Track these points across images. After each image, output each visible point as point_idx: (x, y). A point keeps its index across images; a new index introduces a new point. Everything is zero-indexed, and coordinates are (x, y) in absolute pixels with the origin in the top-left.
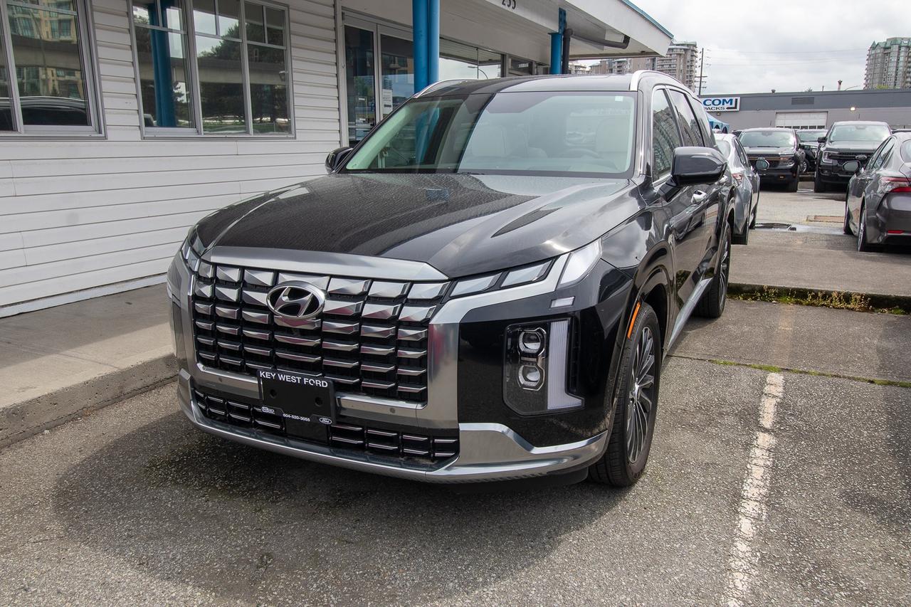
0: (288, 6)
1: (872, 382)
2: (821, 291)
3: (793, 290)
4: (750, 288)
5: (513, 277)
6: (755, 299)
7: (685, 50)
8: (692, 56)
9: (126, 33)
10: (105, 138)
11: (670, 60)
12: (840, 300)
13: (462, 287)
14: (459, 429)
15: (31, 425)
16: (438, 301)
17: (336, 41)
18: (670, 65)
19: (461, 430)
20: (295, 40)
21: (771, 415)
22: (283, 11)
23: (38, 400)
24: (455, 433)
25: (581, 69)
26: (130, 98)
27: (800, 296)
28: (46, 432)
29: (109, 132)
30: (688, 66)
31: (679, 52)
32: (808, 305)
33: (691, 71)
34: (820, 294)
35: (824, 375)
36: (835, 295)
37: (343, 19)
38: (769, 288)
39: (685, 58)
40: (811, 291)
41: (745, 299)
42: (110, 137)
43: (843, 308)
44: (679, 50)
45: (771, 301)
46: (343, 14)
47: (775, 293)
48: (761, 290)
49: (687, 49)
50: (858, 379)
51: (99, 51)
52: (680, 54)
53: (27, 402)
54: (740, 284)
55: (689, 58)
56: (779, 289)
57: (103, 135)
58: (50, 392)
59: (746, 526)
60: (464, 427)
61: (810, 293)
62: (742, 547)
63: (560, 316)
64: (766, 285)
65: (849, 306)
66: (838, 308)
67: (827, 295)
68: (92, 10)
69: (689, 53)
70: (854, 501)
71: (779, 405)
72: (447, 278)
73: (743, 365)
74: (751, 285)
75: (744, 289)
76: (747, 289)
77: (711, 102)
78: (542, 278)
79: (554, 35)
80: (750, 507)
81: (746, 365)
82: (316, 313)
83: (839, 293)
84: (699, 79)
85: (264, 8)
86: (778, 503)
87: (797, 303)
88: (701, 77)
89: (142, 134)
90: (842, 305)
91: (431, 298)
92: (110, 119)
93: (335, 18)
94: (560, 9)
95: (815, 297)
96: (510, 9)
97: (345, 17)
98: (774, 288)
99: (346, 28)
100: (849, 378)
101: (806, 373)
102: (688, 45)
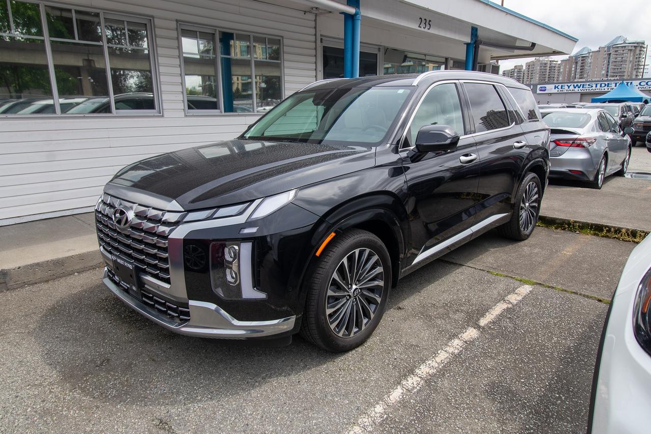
0: (282, 37)
1: (600, 301)
2: (614, 227)
3: (592, 225)
4: (562, 222)
5: (222, 212)
6: (564, 229)
7: (635, 46)
8: (640, 50)
9: (177, 58)
10: (163, 116)
11: (623, 54)
12: (628, 235)
13: (191, 216)
14: (188, 303)
15: (68, 270)
16: (177, 223)
17: (316, 56)
18: (622, 58)
19: (190, 304)
20: (286, 56)
21: (493, 317)
22: (280, 40)
23: (72, 257)
24: (186, 305)
25: (555, 63)
26: (178, 94)
27: (597, 229)
28: (76, 274)
29: (165, 113)
30: (637, 58)
31: (630, 48)
32: (603, 236)
33: (639, 61)
34: (612, 230)
35: (566, 291)
36: (624, 231)
37: (321, 42)
38: (575, 222)
39: (635, 52)
40: (606, 226)
41: (556, 228)
42: (165, 116)
43: (630, 241)
44: (630, 47)
45: (575, 232)
46: (321, 39)
47: (579, 226)
48: (569, 223)
49: (637, 46)
50: (591, 297)
51: (160, 68)
52: (631, 50)
53: (65, 258)
54: (554, 218)
55: (638, 52)
56: (583, 223)
57: (161, 114)
58: (80, 253)
59: (396, 394)
60: (192, 303)
61: (605, 228)
62: (379, 409)
63: (246, 239)
64: (572, 220)
65: (635, 240)
66: (626, 241)
67: (618, 230)
68: (157, 47)
69: (638, 49)
70: (493, 391)
71: (508, 309)
72: (183, 210)
73: (510, 277)
74: (562, 219)
75: (557, 221)
76: (559, 222)
77: (644, 83)
78: (241, 213)
79: (468, 45)
80: (412, 382)
81: (512, 278)
82: (127, 225)
83: (628, 230)
84: (642, 67)
85: (267, 39)
86: (435, 382)
87: (595, 234)
88: (644, 65)
89: (185, 113)
90: (630, 239)
91: (173, 221)
92: (165, 106)
93: (315, 42)
94: (472, 27)
95: (609, 231)
96: (426, 30)
97: (323, 41)
98: (579, 222)
99: (324, 47)
100: (584, 296)
101: (553, 288)
102: (638, 43)
